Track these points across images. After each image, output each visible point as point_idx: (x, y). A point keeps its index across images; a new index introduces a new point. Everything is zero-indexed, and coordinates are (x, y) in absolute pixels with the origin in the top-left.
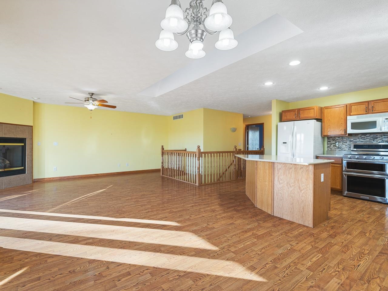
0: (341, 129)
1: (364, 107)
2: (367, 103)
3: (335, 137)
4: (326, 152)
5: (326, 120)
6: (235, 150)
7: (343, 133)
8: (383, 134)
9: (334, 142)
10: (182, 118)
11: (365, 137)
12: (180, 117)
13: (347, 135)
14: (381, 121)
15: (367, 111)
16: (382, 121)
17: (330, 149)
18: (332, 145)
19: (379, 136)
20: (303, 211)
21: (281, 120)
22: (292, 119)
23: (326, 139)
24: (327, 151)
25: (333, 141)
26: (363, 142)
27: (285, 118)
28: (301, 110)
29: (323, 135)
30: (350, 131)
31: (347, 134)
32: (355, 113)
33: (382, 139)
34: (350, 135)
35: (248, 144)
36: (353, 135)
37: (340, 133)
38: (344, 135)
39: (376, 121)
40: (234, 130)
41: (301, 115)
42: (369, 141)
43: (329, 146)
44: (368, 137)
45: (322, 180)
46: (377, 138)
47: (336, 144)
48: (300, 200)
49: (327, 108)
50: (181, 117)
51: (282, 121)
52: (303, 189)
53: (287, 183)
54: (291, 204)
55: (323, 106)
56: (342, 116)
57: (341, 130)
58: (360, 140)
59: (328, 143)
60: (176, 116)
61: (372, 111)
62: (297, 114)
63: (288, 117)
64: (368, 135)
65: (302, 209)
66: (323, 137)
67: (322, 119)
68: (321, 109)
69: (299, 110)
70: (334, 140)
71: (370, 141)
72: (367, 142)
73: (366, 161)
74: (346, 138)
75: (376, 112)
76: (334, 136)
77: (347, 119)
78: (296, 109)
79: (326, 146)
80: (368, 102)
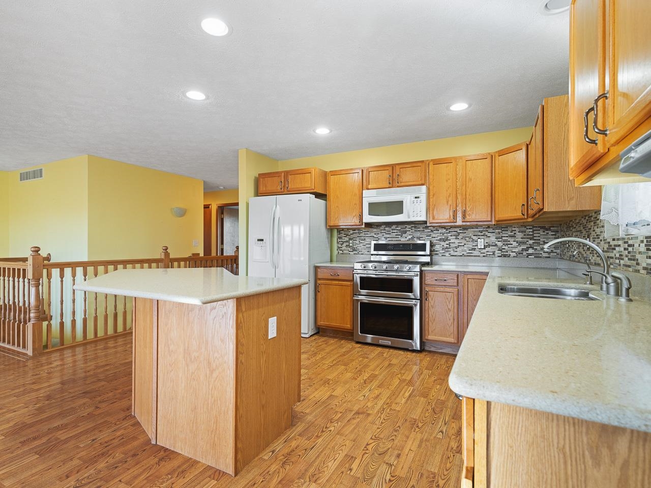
0: (354, 214)
1: (386, 174)
2: (390, 169)
3: (348, 229)
4: (335, 258)
5: (331, 196)
6: (163, 257)
7: (357, 222)
8: (413, 226)
9: (347, 239)
10: (41, 176)
11: (390, 229)
12: (34, 174)
13: (363, 226)
14: (408, 201)
15: (391, 182)
16: (410, 202)
17: (341, 252)
18: (345, 244)
19: (409, 228)
20: (214, 428)
21: (258, 193)
22: (276, 191)
23: (335, 232)
24: (337, 255)
25: (346, 237)
26: (388, 239)
27: (264, 189)
28: (290, 173)
29: (329, 226)
30: (368, 218)
31: (364, 224)
32: (375, 187)
33: (412, 234)
34: (369, 225)
35: (222, 243)
36: (373, 226)
37: (353, 221)
38: (359, 225)
39: (403, 201)
40: (182, 213)
41: (290, 185)
42: (395, 236)
43: (340, 246)
44: (394, 230)
45: (272, 333)
46: (405, 232)
47: (349, 243)
48: (210, 397)
49: (334, 173)
50: (38, 174)
51: (259, 195)
52: (216, 366)
53: (185, 350)
54: (192, 411)
55: (328, 169)
56: (357, 191)
57: (354, 217)
58: (383, 235)
59: (339, 240)
60: (27, 172)
61: (398, 183)
62: (283, 182)
63: (270, 188)
64: (394, 227)
65: (214, 423)
66: (331, 229)
67: (326, 195)
68: (325, 175)
69: (287, 173)
70: (347, 235)
71: (397, 236)
72: (394, 239)
73: (387, 275)
74: (365, 232)
75: (402, 184)
76: (347, 227)
77: (363, 196)
78: (282, 172)
79: (335, 246)
80: (393, 166)
